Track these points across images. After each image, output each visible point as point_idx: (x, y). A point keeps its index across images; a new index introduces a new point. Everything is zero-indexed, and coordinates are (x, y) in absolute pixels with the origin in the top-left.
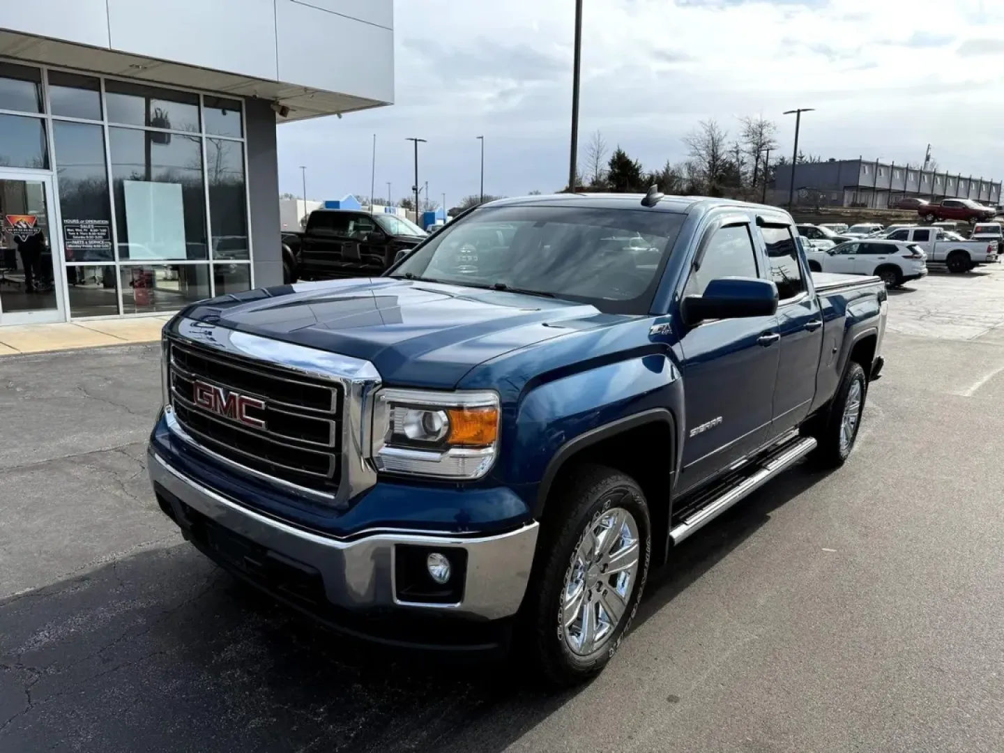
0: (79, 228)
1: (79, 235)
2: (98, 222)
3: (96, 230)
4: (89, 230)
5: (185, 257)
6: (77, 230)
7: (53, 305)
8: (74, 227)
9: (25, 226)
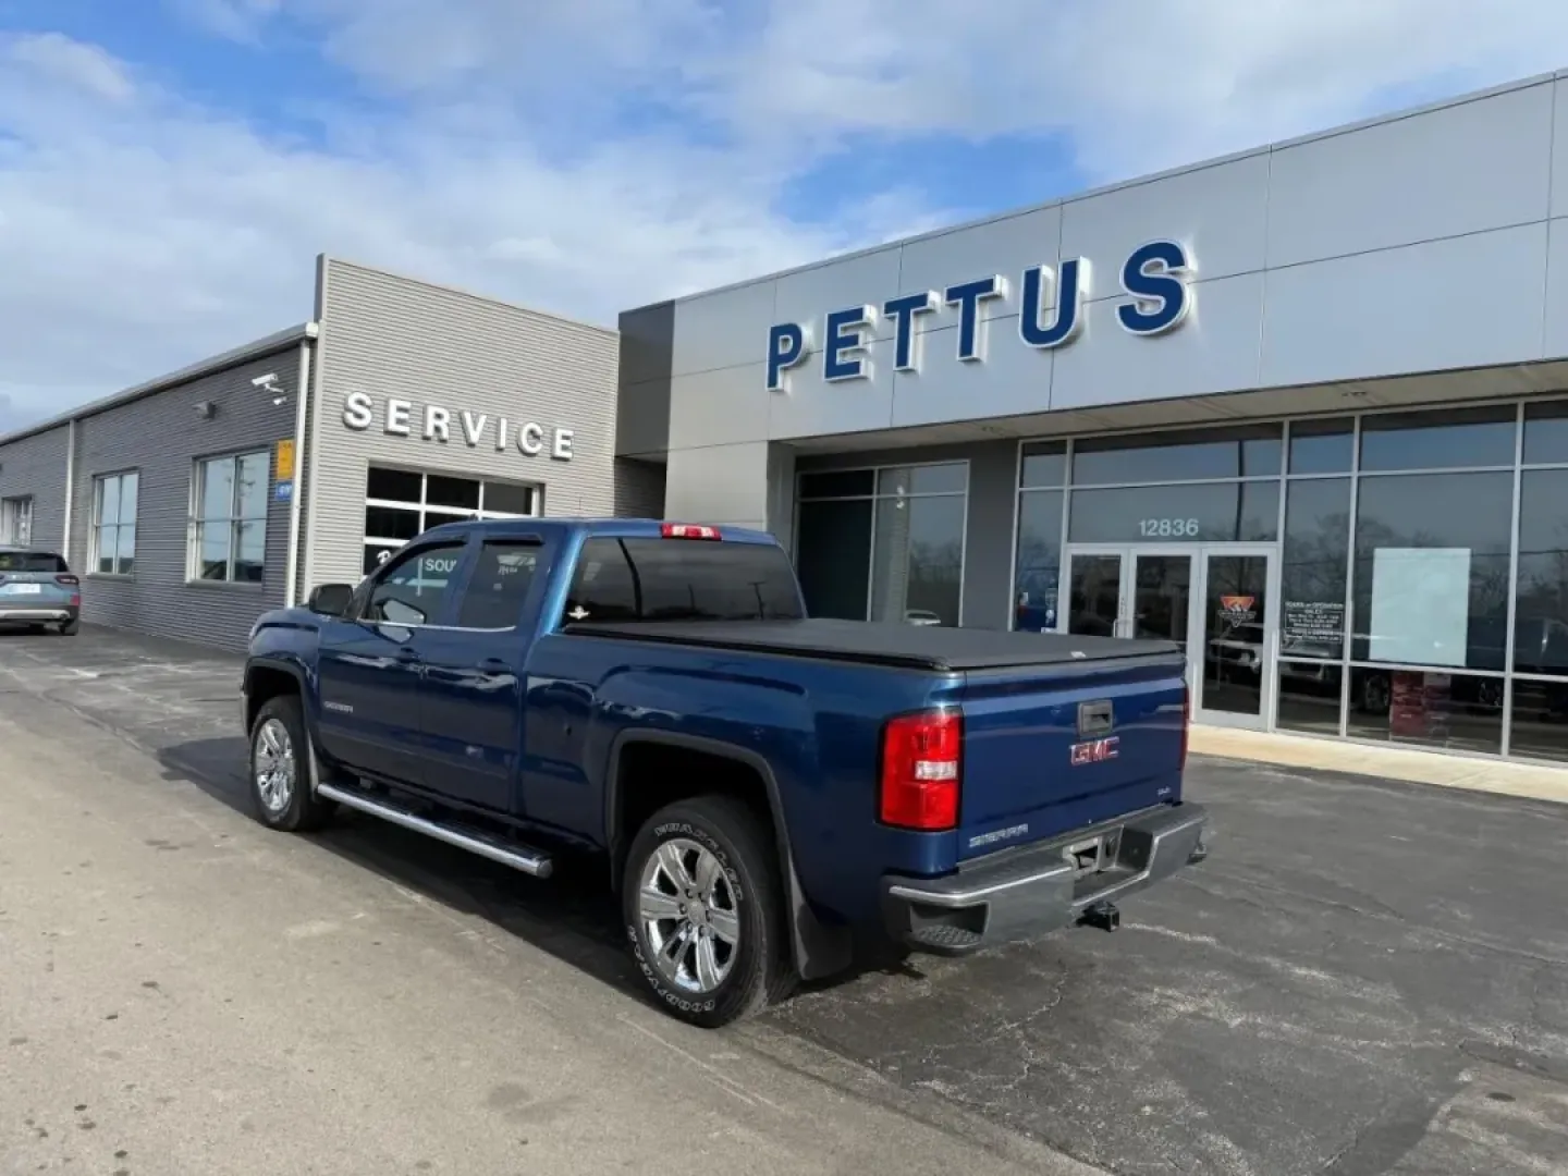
0: (1304, 613)
1: (1302, 622)
2: (1329, 606)
3: (1325, 617)
4: (1315, 615)
5: (1463, 663)
6: (1300, 616)
7: (1254, 708)
8: (1296, 612)
9: (1239, 609)
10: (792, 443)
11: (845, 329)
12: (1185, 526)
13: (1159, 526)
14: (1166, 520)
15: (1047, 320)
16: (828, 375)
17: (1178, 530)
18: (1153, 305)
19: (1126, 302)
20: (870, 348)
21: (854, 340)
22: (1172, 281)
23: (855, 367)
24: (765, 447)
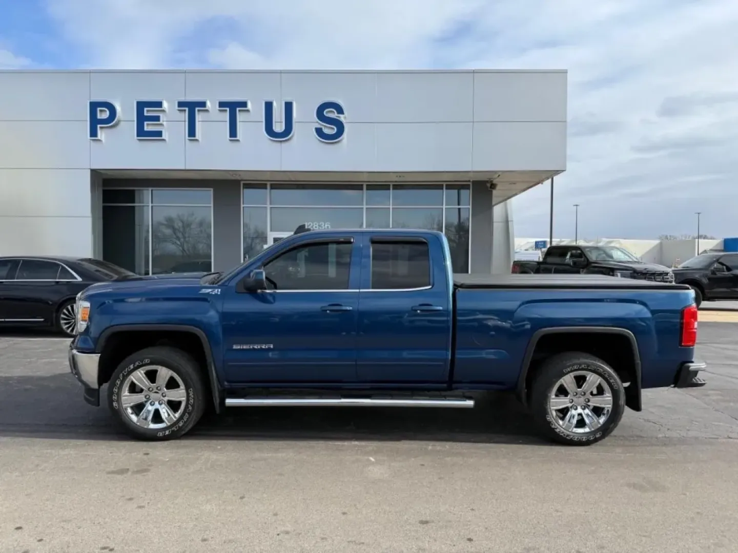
10: (101, 171)
11: (148, 111)
12: (324, 225)
13: (313, 226)
14: (316, 223)
15: (279, 127)
16: (138, 135)
17: (322, 227)
18: (329, 130)
19: (319, 126)
20: (165, 123)
21: (157, 119)
22: (337, 119)
23: (159, 134)
24: (89, 172)
